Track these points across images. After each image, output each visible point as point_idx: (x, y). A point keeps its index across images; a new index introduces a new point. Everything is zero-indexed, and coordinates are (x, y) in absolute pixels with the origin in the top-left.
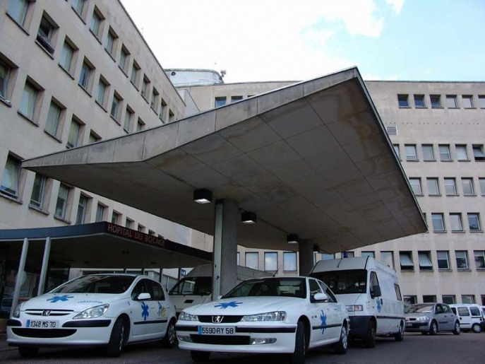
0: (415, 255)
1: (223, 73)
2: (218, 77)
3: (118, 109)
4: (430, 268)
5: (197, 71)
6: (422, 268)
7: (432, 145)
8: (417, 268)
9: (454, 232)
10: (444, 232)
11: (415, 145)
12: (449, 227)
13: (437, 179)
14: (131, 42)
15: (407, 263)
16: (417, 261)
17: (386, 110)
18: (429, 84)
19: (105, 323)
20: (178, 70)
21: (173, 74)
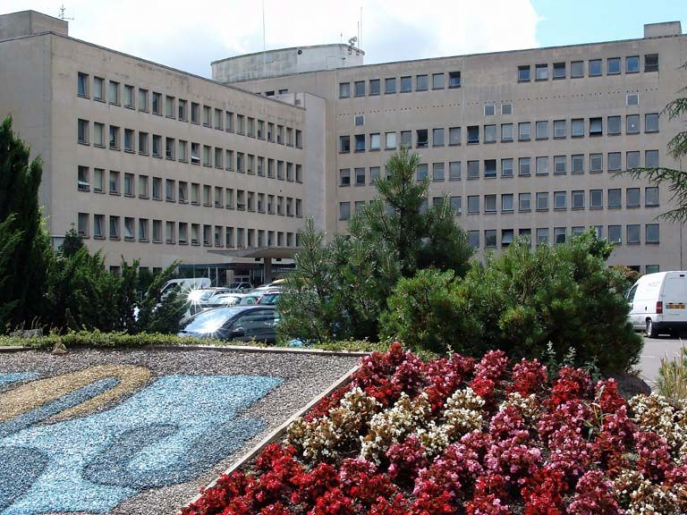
0: (516, 233)
1: (353, 40)
2: (346, 49)
3: (242, 161)
7: (546, 122)
9: (555, 210)
10: (546, 210)
11: (529, 123)
12: (551, 206)
15: (508, 240)
17: (503, 86)
18: (555, 50)
20: (304, 48)
21: (300, 52)
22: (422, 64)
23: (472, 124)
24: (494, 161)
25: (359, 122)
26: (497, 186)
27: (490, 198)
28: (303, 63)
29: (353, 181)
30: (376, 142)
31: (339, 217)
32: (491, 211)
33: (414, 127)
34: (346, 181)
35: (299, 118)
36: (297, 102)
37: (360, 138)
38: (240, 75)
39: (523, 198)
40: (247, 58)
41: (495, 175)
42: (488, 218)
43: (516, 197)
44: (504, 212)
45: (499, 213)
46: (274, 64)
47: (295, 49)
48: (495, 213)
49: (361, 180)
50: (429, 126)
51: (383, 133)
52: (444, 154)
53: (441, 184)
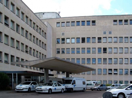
0: (113, 70)
1: (59, 12)
2: (57, 14)
3: (27, 34)
4: (117, 74)
5: (51, 13)
6: (114, 74)
7: (122, 37)
8: (113, 74)
9: (125, 64)
10: (122, 64)
11: (117, 37)
12: (124, 62)
13: (122, 48)
14: (28, 14)
15: (110, 72)
16: (113, 72)
17: (109, 26)
18: (125, 16)
19: (27, 89)
20: (45, 13)
21: (44, 14)
22: (83, 18)
23: (99, 37)
24: (106, 48)
25: (63, 34)
26: (107, 56)
27: (105, 59)
28: (44, 17)
29: (61, 52)
30: (68, 41)
33: (81, 37)
37: (63, 39)
39: (115, 60)
41: (106, 52)
42: (104, 65)
43: (113, 59)
45: (108, 64)
47: (42, 13)
48: (106, 64)
49: (63, 52)
50: (86, 37)
51: (71, 38)
52: (90, 45)
53: (89, 54)
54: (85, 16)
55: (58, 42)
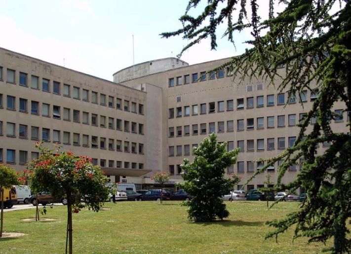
0: (265, 163)
4: (273, 170)
5: (164, 61)
6: (269, 170)
10: (273, 149)
11: (274, 95)
12: (287, 146)
13: (285, 116)
15: (261, 167)
20: (153, 61)
21: (151, 64)
22: (212, 64)
23: (240, 97)
24: (253, 119)
25: (179, 100)
26: (254, 135)
27: (250, 142)
28: (153, 69)
29: (176, 134)
30: (188, 111)
31: (169, 154)
32: (250, 150)
33: (207, 101)
34: (172, 134)
35: (141, 98)
36: (142, 89)
37: (179, 109)
38: (124, 79)
39: (270, 142)
40: (127, 70)
41: (253, 128)
42: (249, 154)
43: (265, 141)
44: (258, 150)
45: (255, 151)
46: (139, 71)
47: (148, 62)
48: (253, 151)
49: (180, 133)
50: (216, 101)
51: (191, 106)
52: (224, 116)
53: (223, 134)
54: (215, 61)
55: (172, 116)
